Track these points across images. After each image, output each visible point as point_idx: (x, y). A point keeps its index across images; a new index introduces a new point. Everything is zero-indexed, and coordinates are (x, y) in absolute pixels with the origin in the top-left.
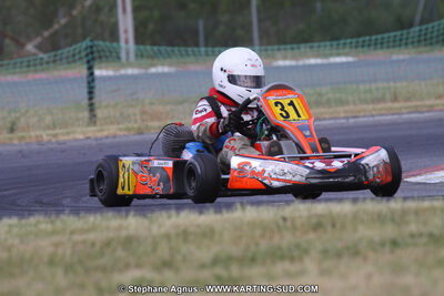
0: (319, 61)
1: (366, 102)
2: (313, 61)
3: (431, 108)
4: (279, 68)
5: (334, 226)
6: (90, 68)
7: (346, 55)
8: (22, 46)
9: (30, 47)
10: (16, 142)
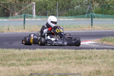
0: (68, 20)
1: (74, 28)
2: (67, 20)
3: (85, 30)
4: (60, 21)
5: (53, 54)
6: (24, 19)
7: (73, 19)
8: (15, 14)
9: (16, 14)
10: (9, 32)
